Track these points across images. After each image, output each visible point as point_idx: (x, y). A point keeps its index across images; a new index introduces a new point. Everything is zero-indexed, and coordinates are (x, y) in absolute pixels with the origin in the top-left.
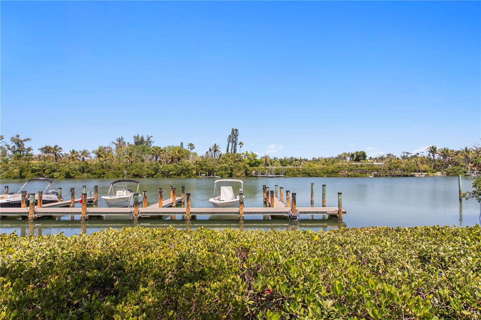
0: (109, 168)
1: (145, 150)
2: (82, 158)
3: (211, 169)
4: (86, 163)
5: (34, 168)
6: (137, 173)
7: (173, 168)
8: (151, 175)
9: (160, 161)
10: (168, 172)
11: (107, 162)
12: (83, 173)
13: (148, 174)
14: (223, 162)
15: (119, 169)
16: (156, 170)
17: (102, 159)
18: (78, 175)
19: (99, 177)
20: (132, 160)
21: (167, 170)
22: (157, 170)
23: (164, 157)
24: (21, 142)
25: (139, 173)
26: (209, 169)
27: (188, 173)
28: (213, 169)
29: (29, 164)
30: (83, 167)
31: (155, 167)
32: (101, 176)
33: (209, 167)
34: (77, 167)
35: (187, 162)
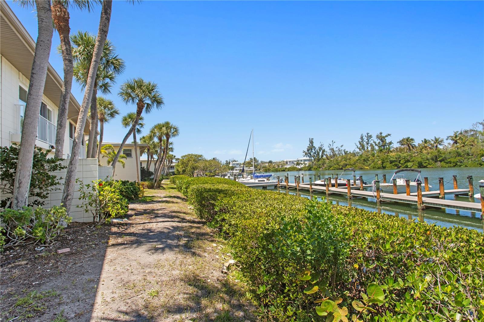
0: (468, 154)
2: (435, 146)
4: (439, 151)
5: (391, 159)
11: (466, 148)
12: (436, 162)
17: (458, 146)
18: (431, 165)
19: (454, 166)
24: (384, 137)
29: (388, 156)
30: (436, 156)
32: (457, 164)
34: (429, 157)
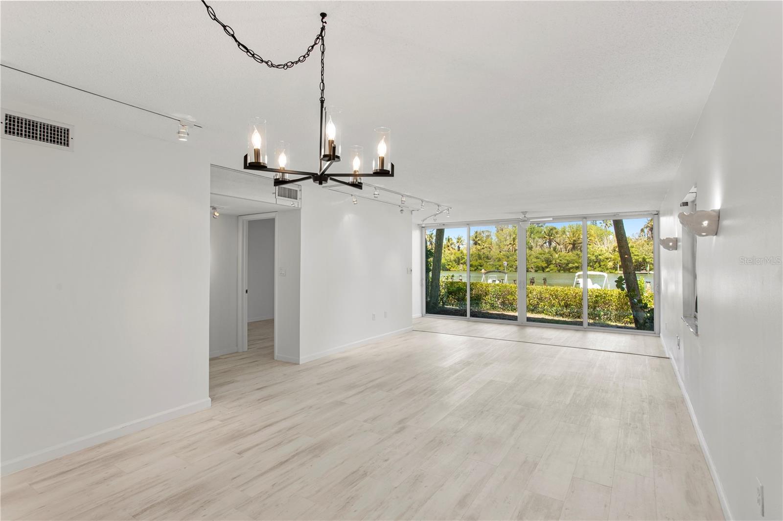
0: (488, 258)
1: (535, 232)
2: (457, 246)
3: (640, 260)
4: (462, 252)
7: (574, 258)
8: (541, 268)
9: (555, 249)
10: (567, 264)
11: (485, 251)
12: (458, 264)
13: (538, 267)
15: (499, 260)
16: (549, 262)
17: (479, 247)
18: (454, 267)
19: (475, 270)
21: (566, 261)
22: (551, 261)
23: (562, 241)
26: (638, 260)
27: (598, 266)
28: (644, 259)
30: (458, 258)
31: (547, 256)
32: (477, 268)
33: (638, 256)
34: (452, 258)
35: (599, 249)
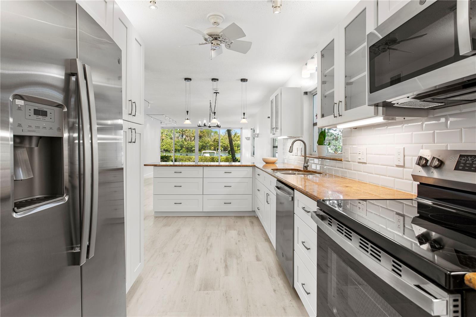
3: (226, 146)
6: (167, 149)
8: (177, 150)
9: (185, 139)
10: (192, 148)
14: (237, 140)
16: (182, 147)
20: (163, 138)
21: (191, 146)
22: (183, 146)
23: (188, 136)
25: (168, 149)
26: (224, 146)
31: (181, 144)
35: (207, 140)
